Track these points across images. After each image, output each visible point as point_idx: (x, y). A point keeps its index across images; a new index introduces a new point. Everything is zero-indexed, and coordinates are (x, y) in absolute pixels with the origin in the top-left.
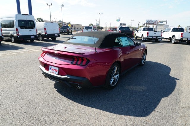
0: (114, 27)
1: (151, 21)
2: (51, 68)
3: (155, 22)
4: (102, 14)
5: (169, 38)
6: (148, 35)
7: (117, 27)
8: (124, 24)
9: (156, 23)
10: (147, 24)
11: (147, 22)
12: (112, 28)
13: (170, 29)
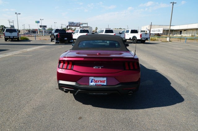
0: (33, 29)
1: (73, 23)
2: (93, 81)
3: (77, 24)
4: (20, 14)
7: (37, 30)
9: (78, 25)
10: (69, 26)
11: (70, 24)
12: (31, 31)
13: (103, 30)
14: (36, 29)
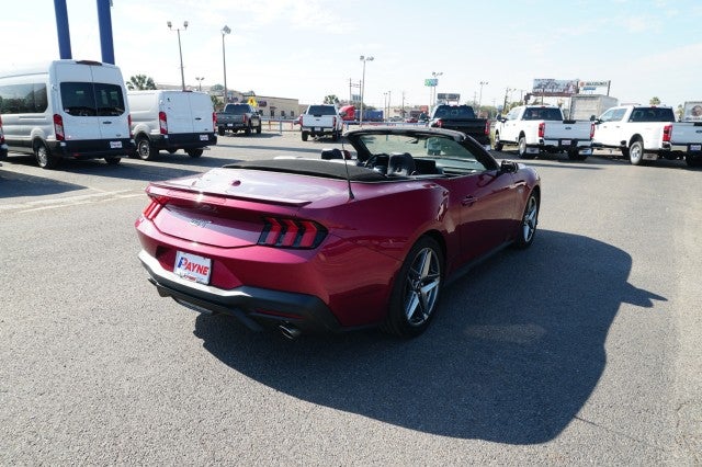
0: (416, 107)
1: (550, 83)
2: (183, 262)
3: (568, 86)
4: (372, 59)
5: (619, 144)
6: (541, 135)
7: (427, 107)
8: (455, 97)
9: (571, 89)
10: (536, 94)
11: (539, 86)
12: (408, 111)
13: (623, 111)
14: (424, 107)
